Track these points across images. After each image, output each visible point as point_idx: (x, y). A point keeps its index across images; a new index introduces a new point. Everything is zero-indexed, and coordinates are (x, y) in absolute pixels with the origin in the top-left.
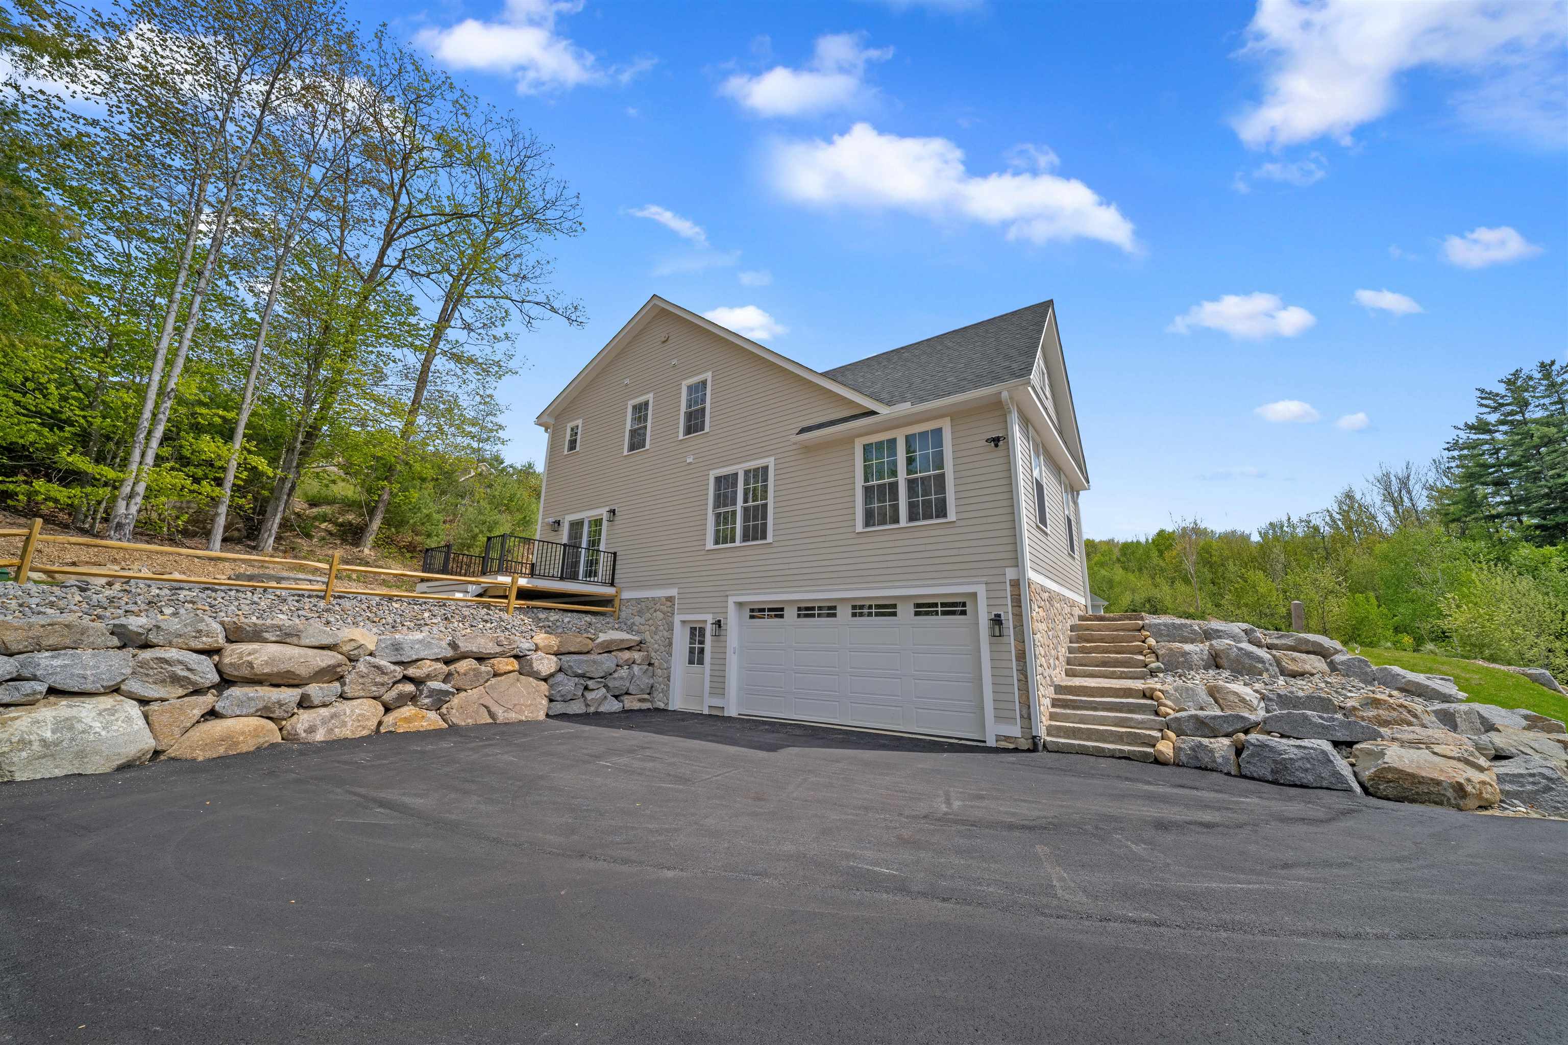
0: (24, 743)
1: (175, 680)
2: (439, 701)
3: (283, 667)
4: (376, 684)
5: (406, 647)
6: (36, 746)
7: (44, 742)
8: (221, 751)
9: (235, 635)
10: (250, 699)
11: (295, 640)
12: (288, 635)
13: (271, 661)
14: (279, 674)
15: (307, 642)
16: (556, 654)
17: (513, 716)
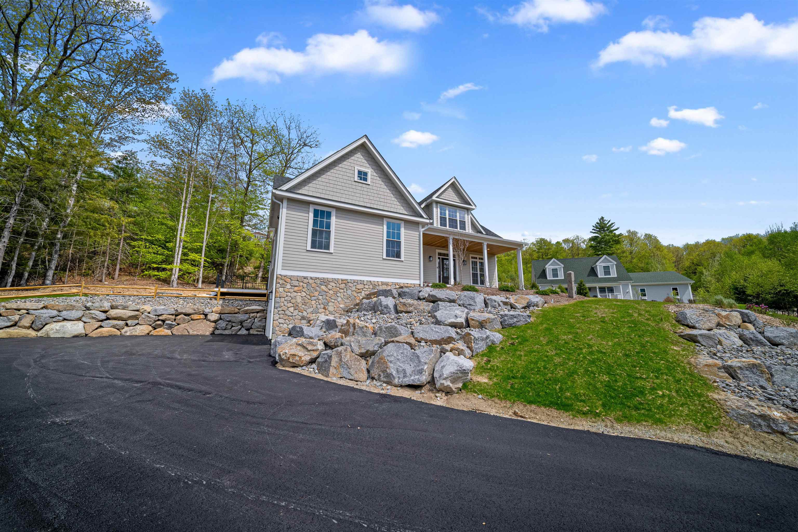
0: (52, 329)
1: (93, 318)
2: (170, 327)
3: (119, 315)
4: (148, 321)
5: (158, 311)
6: (55, 330)
7: (56, 329)
8: (99, 335)
9: (112, 307)
10: (110, 323)
11: (127, 309)
12: (126, 307)
13: (116, 314)
14: (117, 317)
15: (129, 309)
16: (219, 314)
17: (195, 333)
